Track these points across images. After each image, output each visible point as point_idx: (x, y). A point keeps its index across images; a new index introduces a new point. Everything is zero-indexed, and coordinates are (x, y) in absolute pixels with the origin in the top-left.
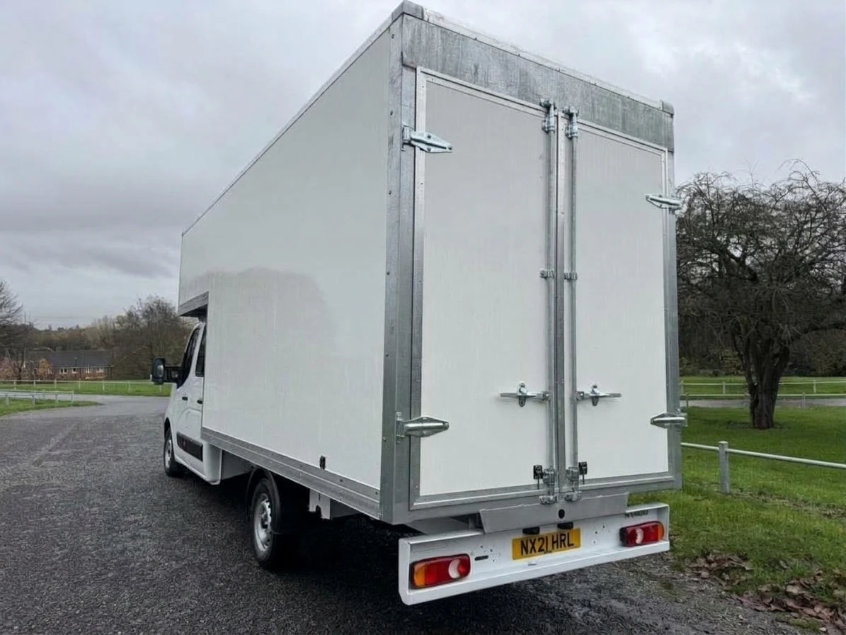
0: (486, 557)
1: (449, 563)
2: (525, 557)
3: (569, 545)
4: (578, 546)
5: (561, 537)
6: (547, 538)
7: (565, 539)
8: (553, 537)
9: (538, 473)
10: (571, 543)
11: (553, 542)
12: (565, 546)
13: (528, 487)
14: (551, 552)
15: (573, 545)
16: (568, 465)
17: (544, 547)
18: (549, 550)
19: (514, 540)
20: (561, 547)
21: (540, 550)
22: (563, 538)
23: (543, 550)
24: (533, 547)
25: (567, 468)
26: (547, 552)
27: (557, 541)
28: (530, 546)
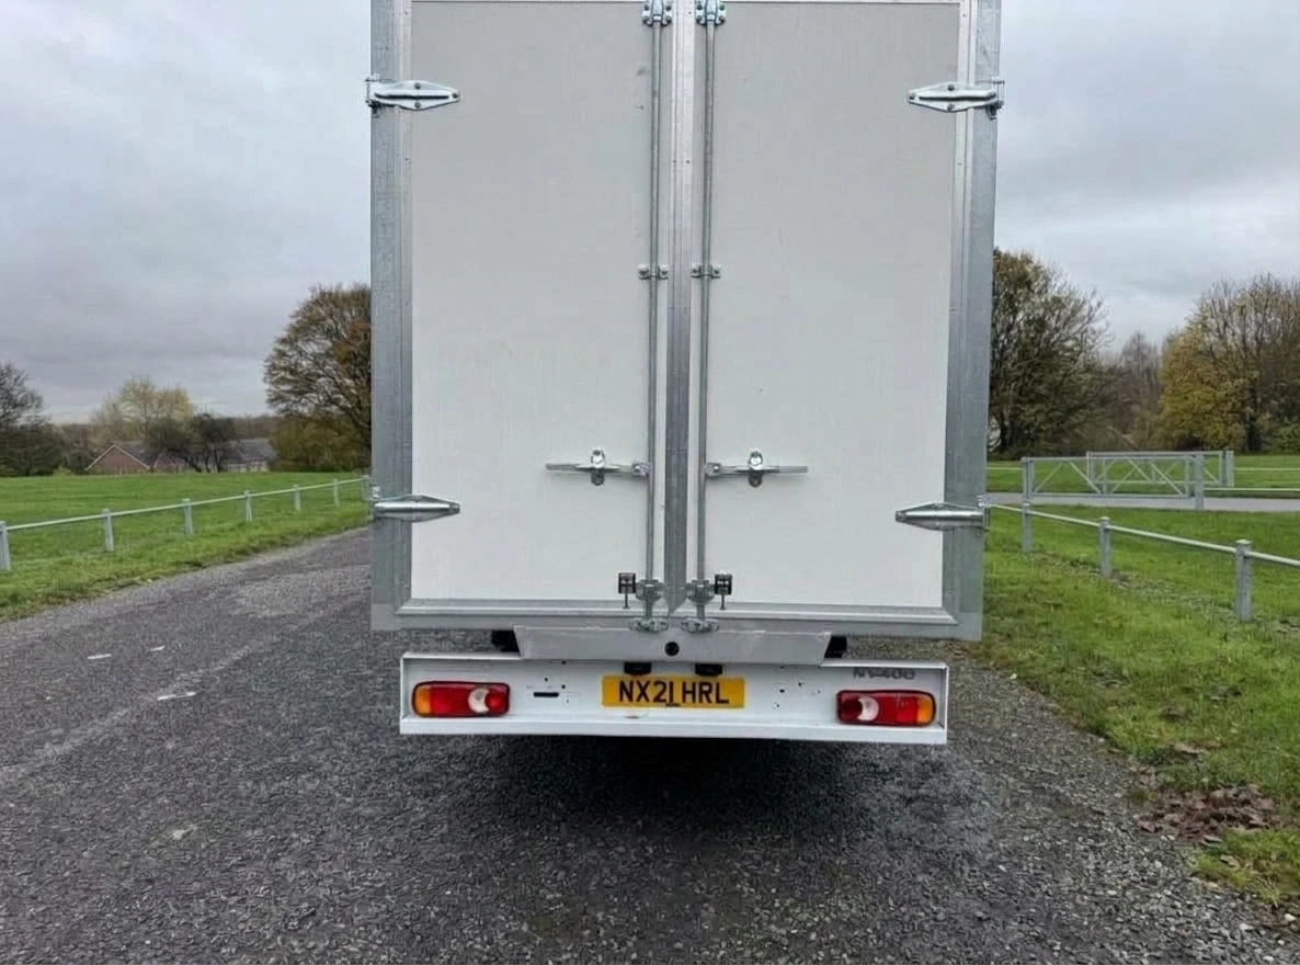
0: (555, 695)
1: (470, 691)
2: (626, 705)
3: (719, 701)
4: (740, 705)
5: (701, 688)
6: (671, 684)
7: (710, 691)
8: (684, 685)
9: (626, 584)
10: (722, 697)
11: (685, 692)
12: (709, 701)
13: (607, 603)
14: (677, 705)
15: (726, 702)
16: (691, 576)
17: (666, 696)
18: (675, 701)
19: (605, 678)
20: (701, 701)
21: (658, 699)
22: (706, 688)
23: (664, 701)
24: (643, 693)
25: (689, 581)
26: (672, 704)
27: (693, 693)
28: (636, 691)
